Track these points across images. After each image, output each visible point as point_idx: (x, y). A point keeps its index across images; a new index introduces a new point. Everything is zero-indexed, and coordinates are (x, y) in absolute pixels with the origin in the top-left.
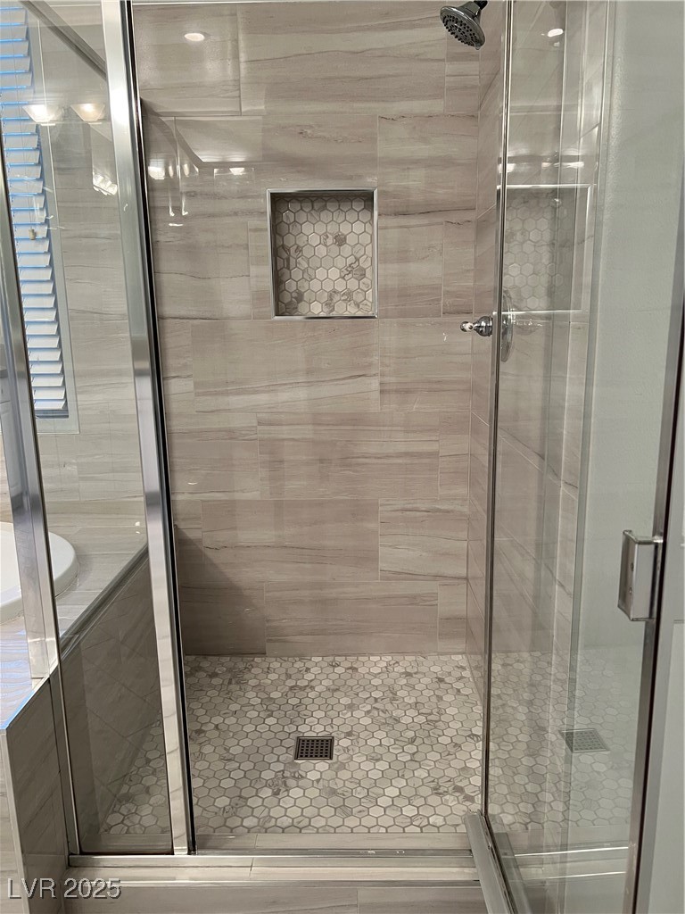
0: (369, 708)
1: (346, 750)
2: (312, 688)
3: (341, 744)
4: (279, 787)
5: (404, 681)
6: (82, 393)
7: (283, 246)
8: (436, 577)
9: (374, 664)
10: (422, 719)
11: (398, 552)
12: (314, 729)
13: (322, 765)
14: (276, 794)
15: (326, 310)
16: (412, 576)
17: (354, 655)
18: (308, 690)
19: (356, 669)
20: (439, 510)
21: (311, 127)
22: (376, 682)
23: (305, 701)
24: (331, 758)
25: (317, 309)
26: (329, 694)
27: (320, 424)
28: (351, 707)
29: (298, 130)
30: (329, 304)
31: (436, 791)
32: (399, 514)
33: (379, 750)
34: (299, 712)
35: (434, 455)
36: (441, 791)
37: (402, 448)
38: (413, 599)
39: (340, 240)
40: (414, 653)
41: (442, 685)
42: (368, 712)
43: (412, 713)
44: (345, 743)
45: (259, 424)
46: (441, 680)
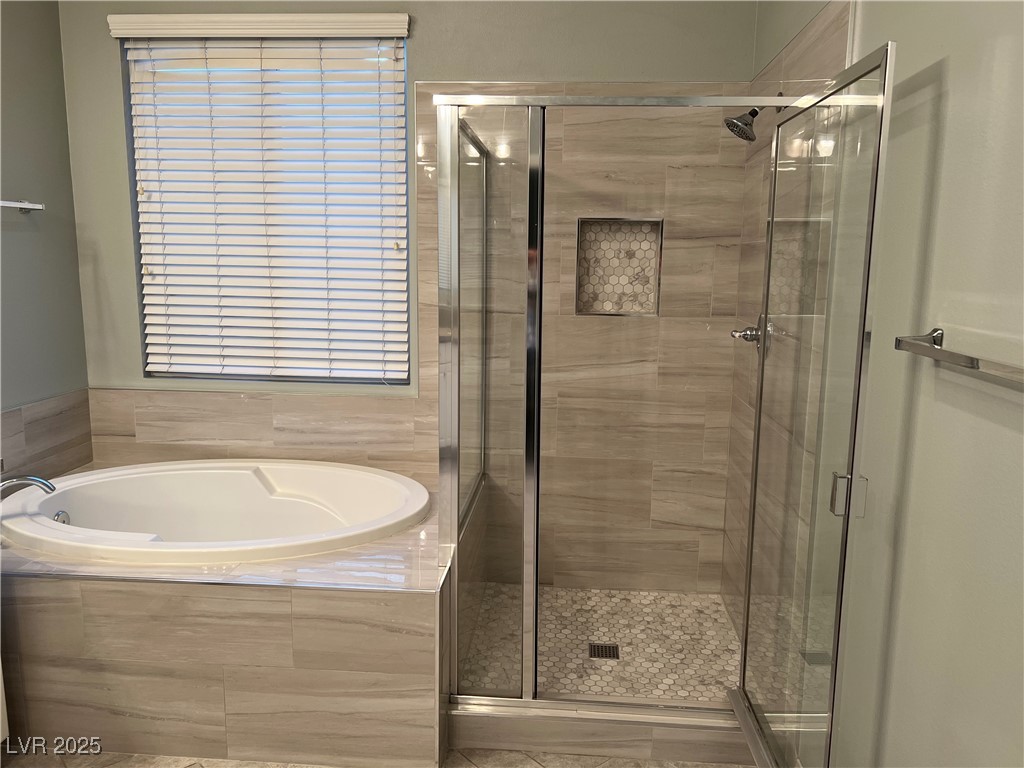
0: (643, 627)
1: (629, 654)
2: (595, 612)
3: (624, 650)
4: (582, 673)
5: (671, 611)
6: (423, 367)
7: (584, 258)
8: (698, 527)
9: (645, 598)
10: (688, 637)
11: (667, 505)
12: (602, 638)
13: (612, 662)
14: (581, 677)
15: (616, 307)
16: (677, 525)
17: (626, 590)
18: (592, 612)
19: (629, 600)
20: (702, 472)
21: (615, 173)
22: (646, 610)
23: (591, 620)
24: (618, 658)
25: (609, 307)
26: (610, 616)
27: (607, 398)
28: (628, 626)
29: (605, 174)
30: (619, 303)
31: (702, 682)
32: (669, 474)
33: (656, 656)
34: (587, 627)
35: (701, 426)
36: (706, 682)
37: (675, 420)
38: (678, 546)
39: (630, 255)
40: (677, 591)
41: (702, 615)
42: (643, 630)
43: (680, 633)
44: (628, 649)
45: (560, 396)
46: (700, 612)
